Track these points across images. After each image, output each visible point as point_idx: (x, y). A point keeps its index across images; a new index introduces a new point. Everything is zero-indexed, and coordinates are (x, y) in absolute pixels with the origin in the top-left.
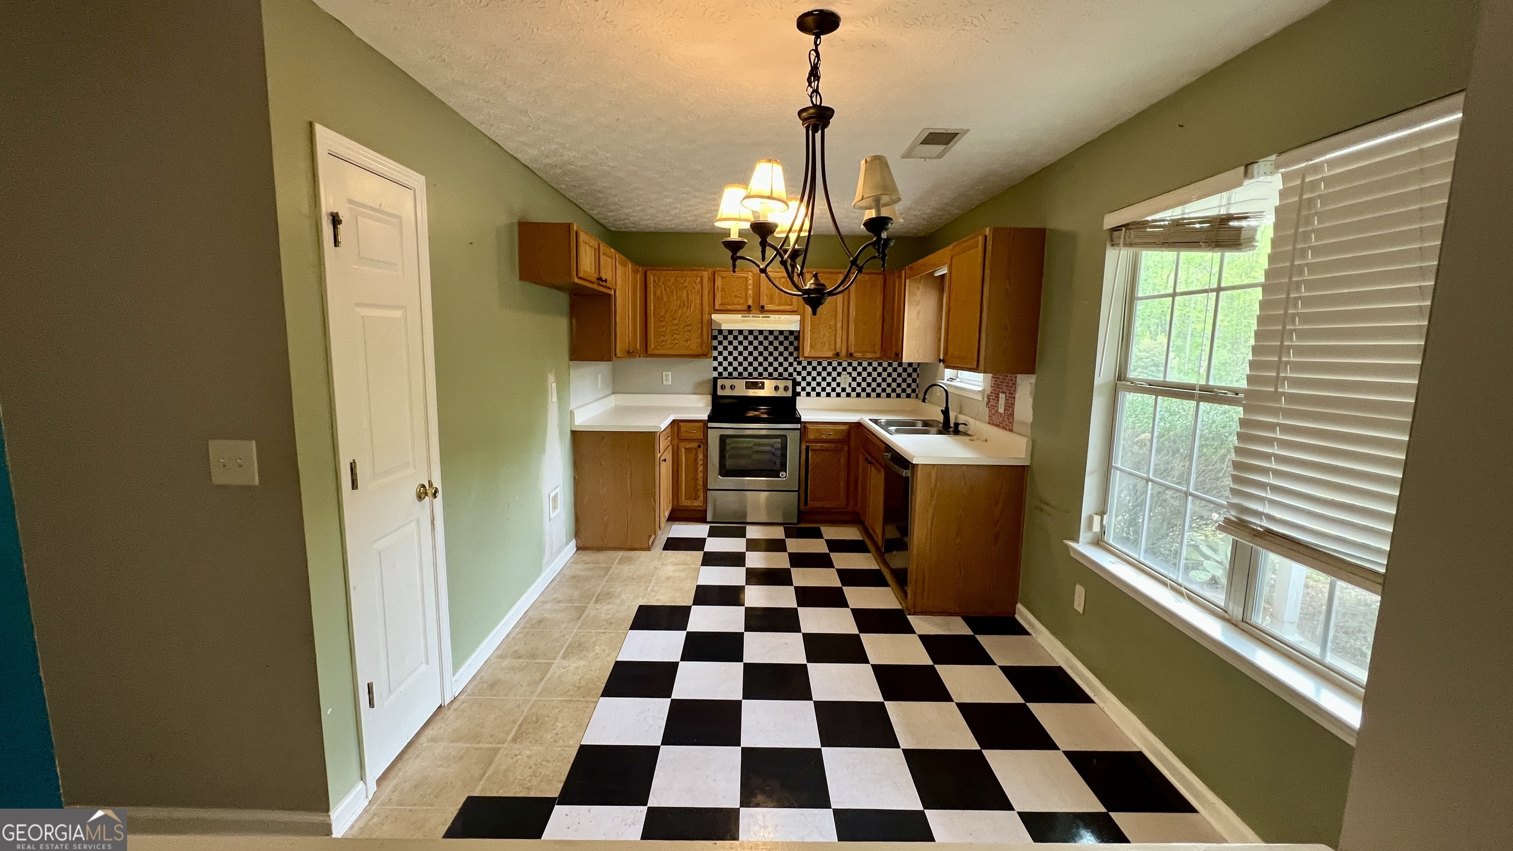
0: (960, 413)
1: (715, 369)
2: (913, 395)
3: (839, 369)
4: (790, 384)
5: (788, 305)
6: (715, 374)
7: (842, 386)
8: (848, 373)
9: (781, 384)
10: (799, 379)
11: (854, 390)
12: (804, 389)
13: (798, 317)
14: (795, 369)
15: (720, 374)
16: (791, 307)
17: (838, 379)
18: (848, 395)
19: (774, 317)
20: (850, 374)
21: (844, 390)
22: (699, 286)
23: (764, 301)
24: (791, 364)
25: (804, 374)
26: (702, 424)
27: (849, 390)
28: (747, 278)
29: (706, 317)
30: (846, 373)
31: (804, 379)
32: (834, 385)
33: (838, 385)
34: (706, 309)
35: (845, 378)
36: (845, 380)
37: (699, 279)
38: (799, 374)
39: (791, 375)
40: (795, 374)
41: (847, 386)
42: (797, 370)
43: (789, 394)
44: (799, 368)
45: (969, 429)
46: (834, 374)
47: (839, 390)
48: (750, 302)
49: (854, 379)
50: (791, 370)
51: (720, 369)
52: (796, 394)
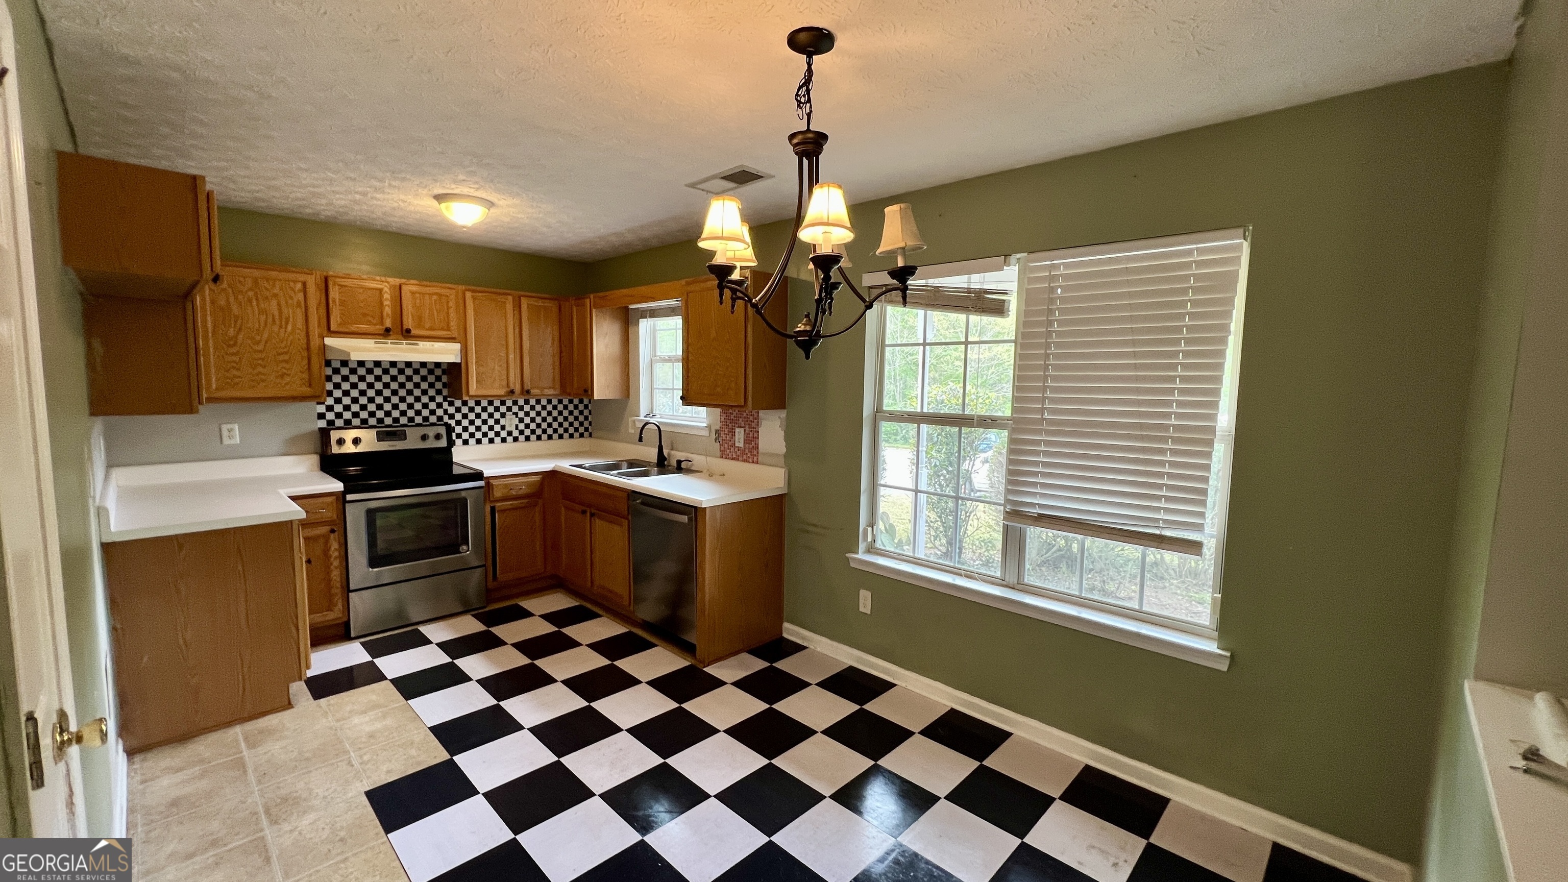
0: (672, 450)
1: (321, 416)
2: (586, 434)
3: (503, 409)
4: (442, 430)
5: (442, 329)
6: (322, 424)
7: (508, 428)
8: (514, 413)
9: (431, 432)
10: (452, 423)
11: (522, 432)
12: (459, 436)
13: (457, 346)
14: (446, 412)
15: (331, 423)
16: (449, 333)
17: (503, 422)
18: (516, 439)
19: (422, 344)
20: (516, 414)
21: (510, 433)
22: (300, 296)
23: (409, 323)
24: (439, 406)
25: (458, 416)
26: (334, 498)
27: (516, 433)
28: (381, 290)
29: (315, 342)
30: (511, 413)
31: (458, 423)
32: (497, 428)
33: (503, 428)
34: (315, 330)
35: (511, 419)
36: (510, 422)
37: (299, 286)
38: (452, 417)
39: (440, 418)
40: (446, 418)
41: (513, 428)
42: (449, 412)
43: (443, 443)
44: (451, 410)
45: (692, 465)
46: (497, 415)
47: (504, 434)
48: (388, 323)
49: (521, 420)
50: (440, 412)
51: (330, 416)
52: (451, 443)
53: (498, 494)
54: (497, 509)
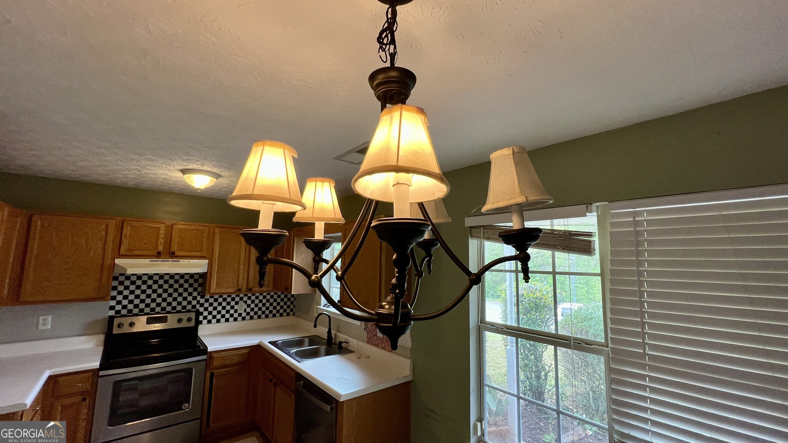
0: (338, 332)
1: (112, 308)
2: (291, 313)
3: (237, 299)
4: (193, 315)
5: (199, 252)
6: (112, 313)
7: (239, 312)
8: (244, 302)
9: (185, 316)
10: (201, 309)
11: (248, 314)
12: (205, 318)
13: (206, 262)
14: (198, 302)
15: (118, 312)
16: (201, 253)
17: (236, 307)
18: (244, 319)
19: (183, 262)
20: (246, 302)
21: (240, 315)
22: (103, 233)
23: (174, 248)
24: (195, 298)
25: (206, 305)
26: (91, 374)
27: (244, 315)
28: (158, 229)
29: (108, 261)
30: (242, 301)
31: (206, 309)
32: (232, 311)
33: (236, 311)
34: (109, 255)
36: (241, 307)
37: (104, 227)
38: (202, 305)
39: (194, 307)
40: (198, 306)
41: (242, 311)
42: (200, 302)
43: (192, 324)
44: (202, 301)
45: (349, 345)
46: (233, 303)
47: (236, 315)
48: (160, 248)
49: (249, 306)
50: (194, 302)
51: (118, 307)
52: (199, 323)
53: (216, 363)
54: (215, 374)
